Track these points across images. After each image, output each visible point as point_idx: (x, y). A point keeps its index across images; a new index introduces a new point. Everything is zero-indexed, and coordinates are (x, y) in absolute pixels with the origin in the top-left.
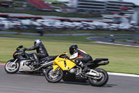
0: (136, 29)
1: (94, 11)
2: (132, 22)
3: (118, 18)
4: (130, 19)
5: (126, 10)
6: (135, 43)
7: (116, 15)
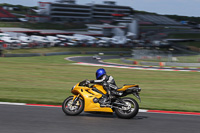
0: (135, 43)
1: (75, 20)
2: (130, 34)
3: (110, 29)
4: (126, 30)
5: (120, 17)
6: (135, 63)
7: (107, 25)
